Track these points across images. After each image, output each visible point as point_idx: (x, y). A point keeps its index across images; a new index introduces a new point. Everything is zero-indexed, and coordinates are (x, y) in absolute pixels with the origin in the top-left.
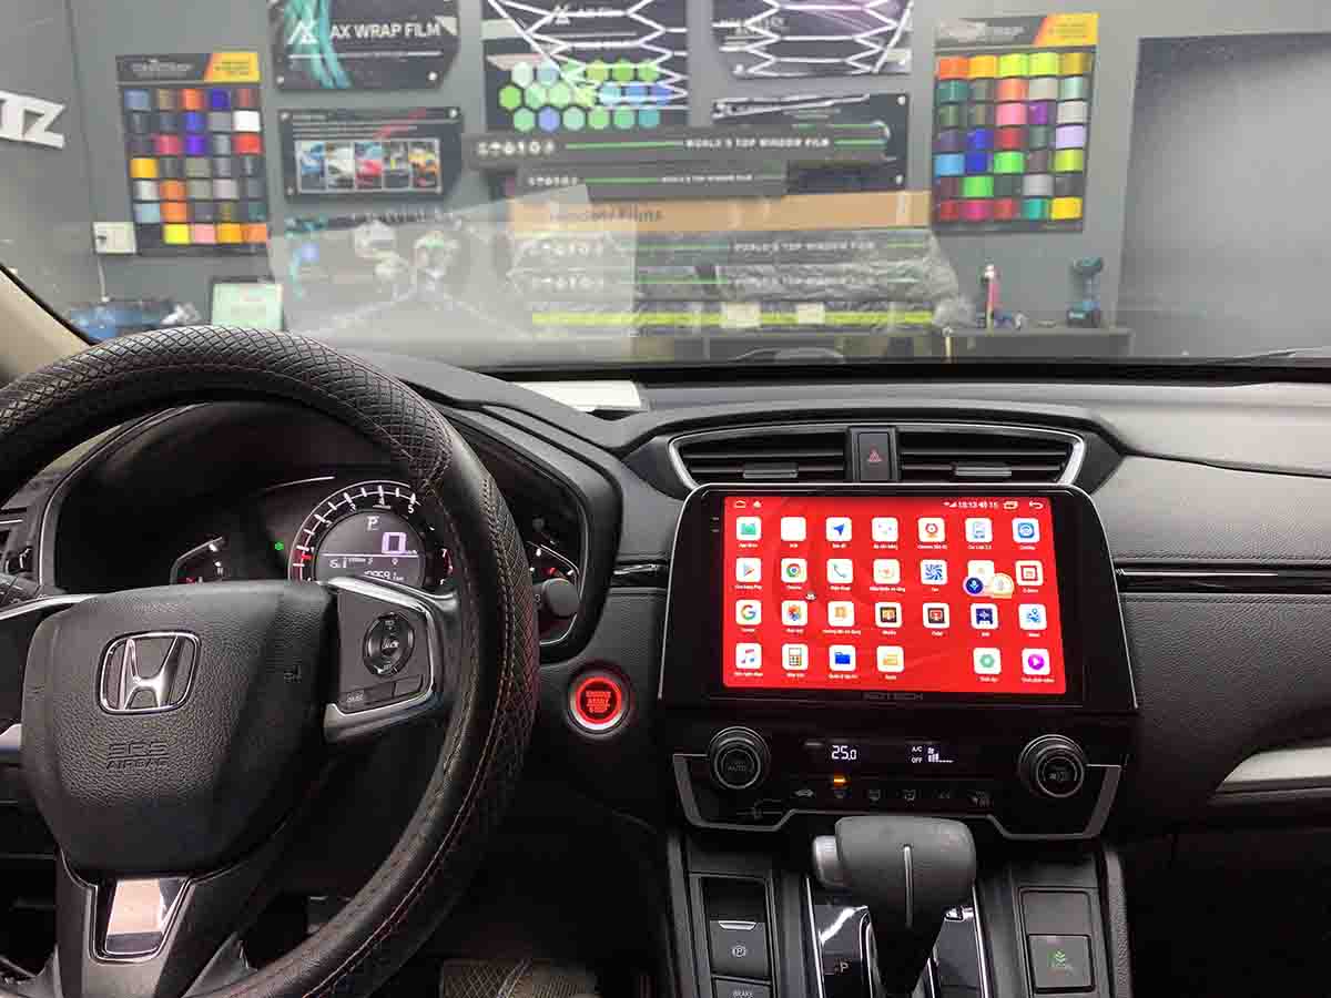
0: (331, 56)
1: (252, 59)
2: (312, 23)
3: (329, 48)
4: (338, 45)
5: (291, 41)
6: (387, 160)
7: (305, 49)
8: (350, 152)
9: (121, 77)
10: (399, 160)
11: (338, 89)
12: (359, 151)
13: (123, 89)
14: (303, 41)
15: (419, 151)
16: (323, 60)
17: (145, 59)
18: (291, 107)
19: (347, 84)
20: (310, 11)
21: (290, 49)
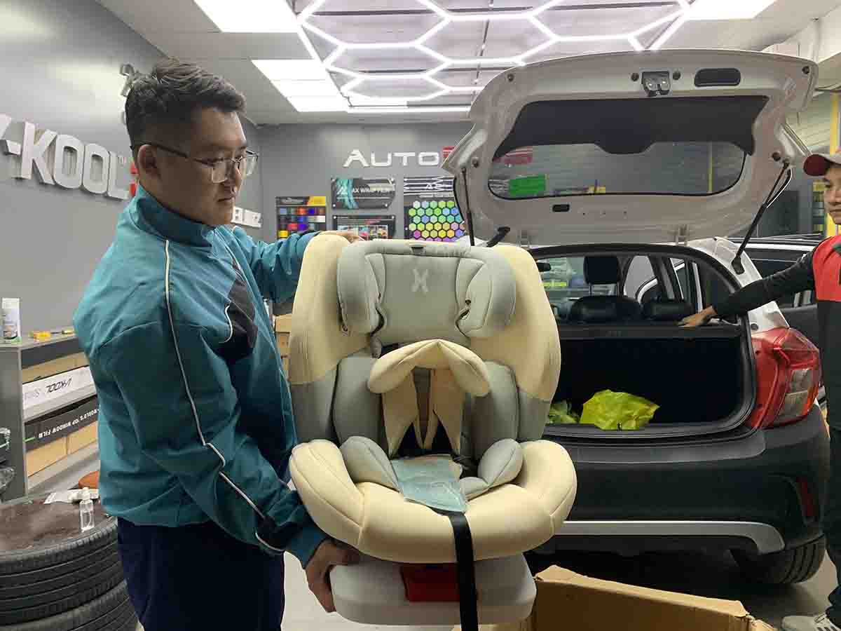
0: (352, 198)
1: (324, 198)
2: (346, 188)
3: (351, 196)
4: (355, 195)
5: (338, 193)
6: (369, 232)
7: (343, 196)
8: (357, 229)
9: (277, 204)
10: (374, 232)
11: (353, 209)
12: (360, 229)
13: (278, 208)
14: (342, 193)
15: (380, 229)
16: (350, 201)
17: (286, 198)
18: (338, 214)
19: (357, 207)
20: (345, 184)
21: (338, 196)
